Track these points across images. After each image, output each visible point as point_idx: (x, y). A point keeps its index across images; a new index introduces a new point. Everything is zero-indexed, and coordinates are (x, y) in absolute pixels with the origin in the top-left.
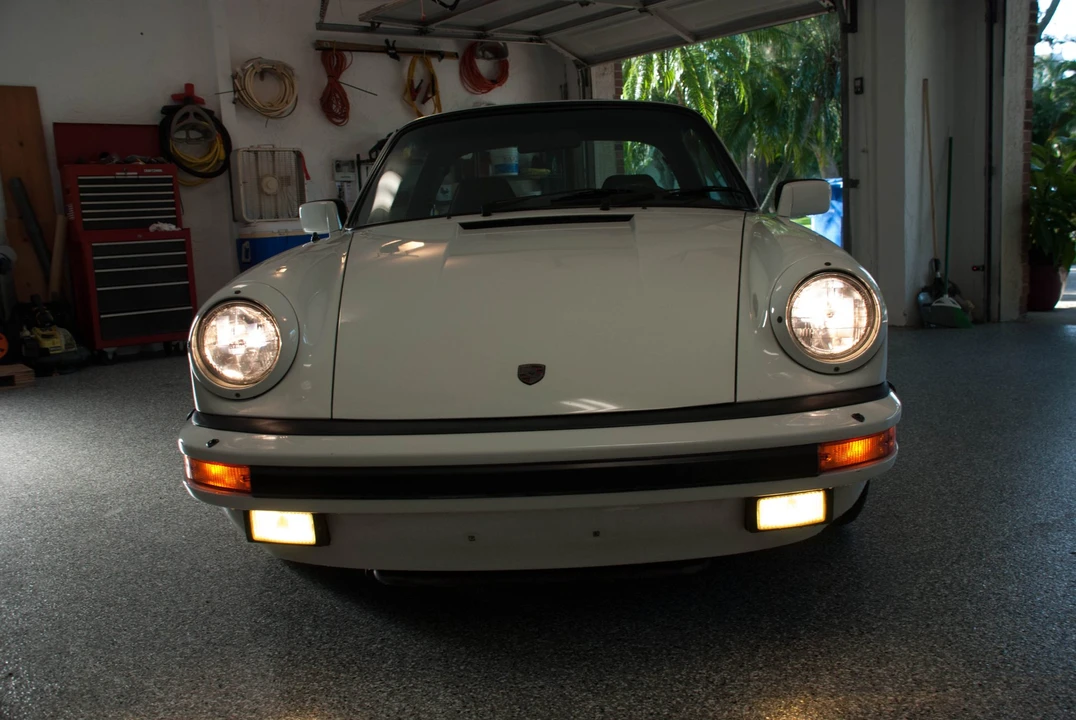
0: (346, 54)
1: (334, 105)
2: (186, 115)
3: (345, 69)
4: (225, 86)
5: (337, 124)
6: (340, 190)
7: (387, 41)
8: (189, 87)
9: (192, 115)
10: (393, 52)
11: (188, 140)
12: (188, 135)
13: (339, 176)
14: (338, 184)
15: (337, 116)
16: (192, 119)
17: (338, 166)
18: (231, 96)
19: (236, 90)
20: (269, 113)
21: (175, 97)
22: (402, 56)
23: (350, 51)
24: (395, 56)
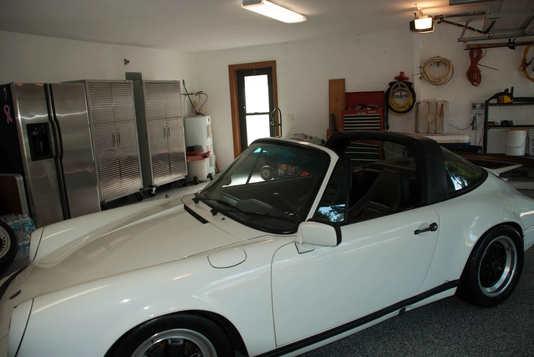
0: (483, 50)
1: (474, 76)
2: (397, 86)
3: (481, 58)
4: (417, 71)
5: (475, 85)
6: (474, 118)
7: (510, 40)
8: (402, 73)
9: (399, 85)
10: (512, 45)
11: (401, 97)
12: (401, 93)
13: (475, 111)
14: (472, 115)
15: (475, 81)
16: (400, 87)
17: (474, 106)
18: (420, 76)
19: (421, 73)
20: (436, 82)
21: (396, 78)
22: (517, 47)
23: (485, 48)
24: (512, 48)
